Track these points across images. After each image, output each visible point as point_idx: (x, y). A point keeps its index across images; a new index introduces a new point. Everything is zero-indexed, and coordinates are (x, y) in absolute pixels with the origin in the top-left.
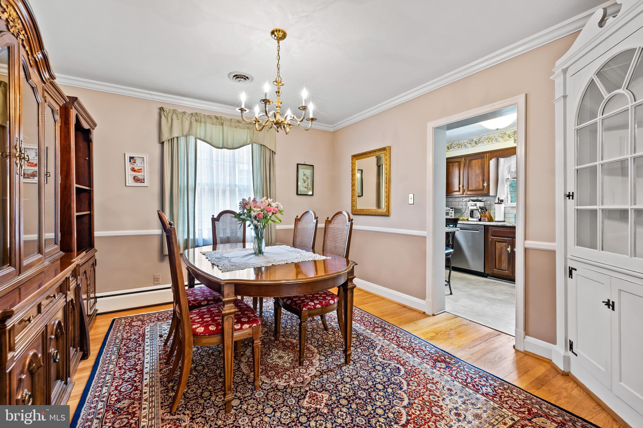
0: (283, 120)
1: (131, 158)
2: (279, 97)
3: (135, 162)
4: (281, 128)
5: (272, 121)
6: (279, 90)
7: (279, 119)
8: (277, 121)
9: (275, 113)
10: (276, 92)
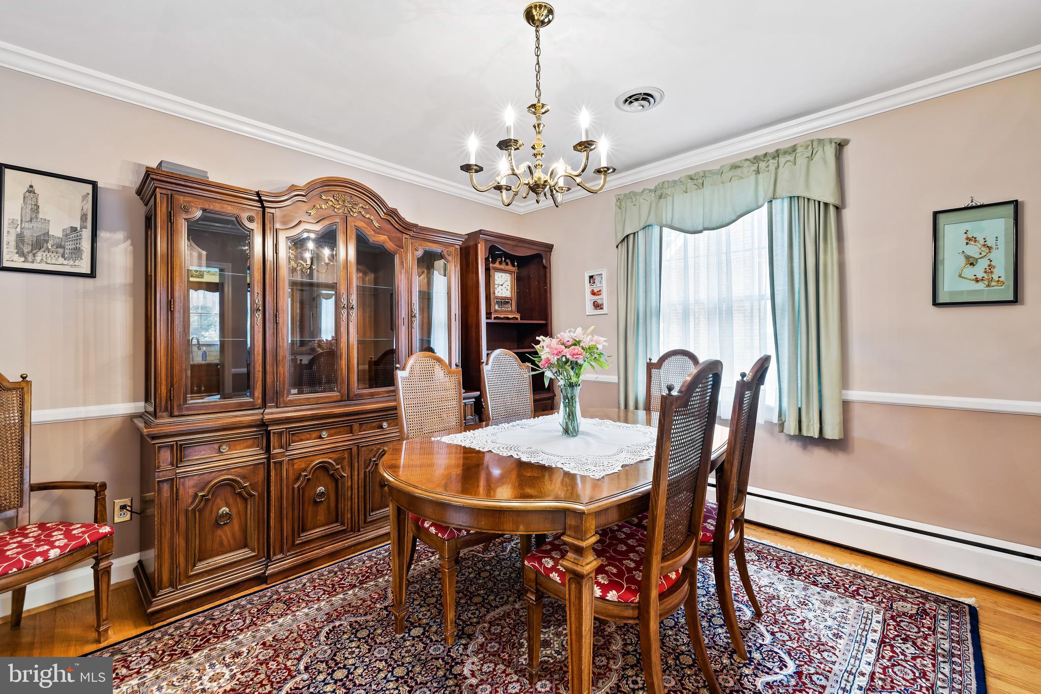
0: (548, 178)
1: (591, 277)
2: (539, 136)
3: (594, 283)
4: (545, 195)
5: (527, 182)
6: (539, 122)
7: (539, 178)
8: (536, 182)
9: (529, 167)
10: (534, 127)
